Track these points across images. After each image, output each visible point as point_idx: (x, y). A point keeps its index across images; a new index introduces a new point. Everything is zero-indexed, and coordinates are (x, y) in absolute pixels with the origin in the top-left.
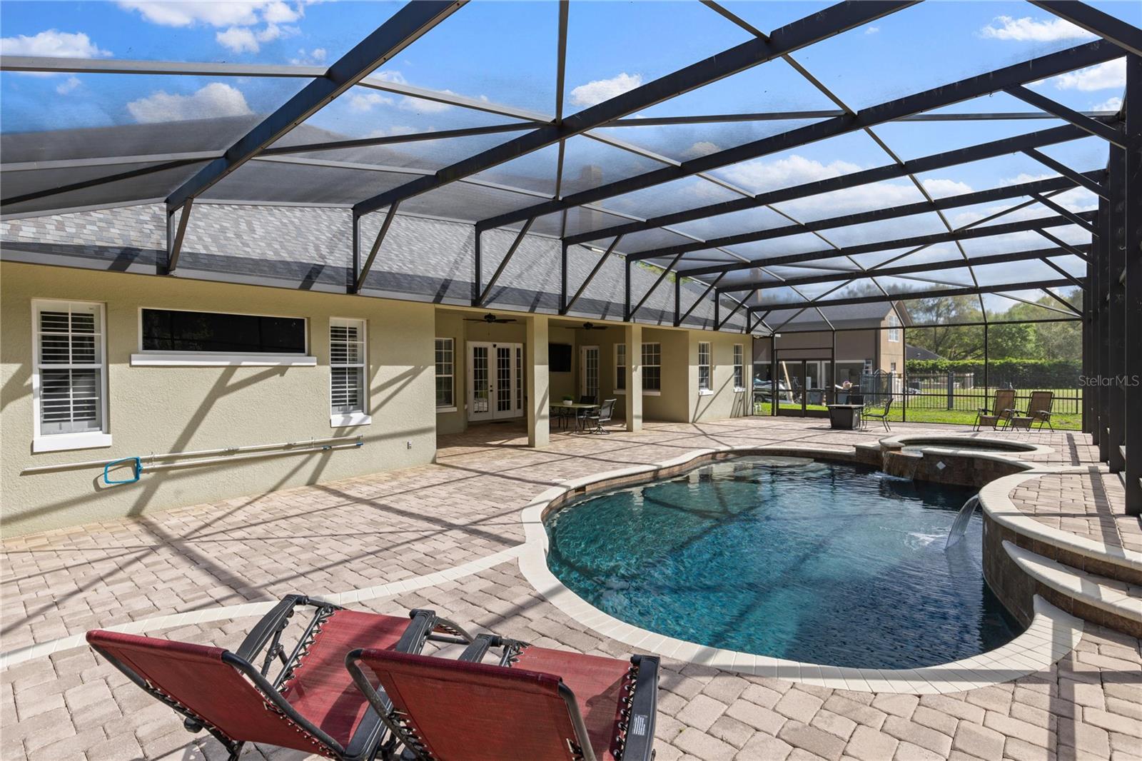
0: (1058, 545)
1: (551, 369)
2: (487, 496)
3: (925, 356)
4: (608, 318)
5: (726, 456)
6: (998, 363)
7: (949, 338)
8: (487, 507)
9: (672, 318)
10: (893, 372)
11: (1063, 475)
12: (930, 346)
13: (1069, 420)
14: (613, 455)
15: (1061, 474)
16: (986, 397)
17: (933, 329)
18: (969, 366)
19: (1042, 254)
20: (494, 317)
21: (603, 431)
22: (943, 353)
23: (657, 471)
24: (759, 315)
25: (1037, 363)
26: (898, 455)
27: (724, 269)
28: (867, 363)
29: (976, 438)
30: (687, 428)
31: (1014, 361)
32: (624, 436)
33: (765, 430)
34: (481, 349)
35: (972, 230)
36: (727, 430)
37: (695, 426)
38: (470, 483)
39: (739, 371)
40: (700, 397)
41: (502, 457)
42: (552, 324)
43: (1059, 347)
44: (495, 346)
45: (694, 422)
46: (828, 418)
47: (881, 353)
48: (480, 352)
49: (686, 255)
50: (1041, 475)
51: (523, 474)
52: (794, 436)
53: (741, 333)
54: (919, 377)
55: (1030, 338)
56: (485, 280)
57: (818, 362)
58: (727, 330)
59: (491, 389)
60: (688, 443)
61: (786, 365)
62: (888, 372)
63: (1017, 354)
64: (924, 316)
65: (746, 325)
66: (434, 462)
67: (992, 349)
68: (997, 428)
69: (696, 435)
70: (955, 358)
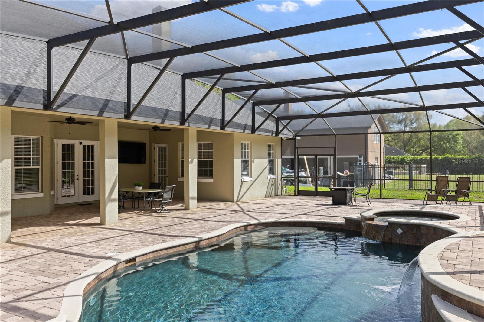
0: (468, 299)
1: (119, 162)
2: (43, 272)
3: (398, 153)
4: (167, 122)
5: (255, 227)
6: (441, 158)
7: (412, 141)
8: (38, 282)
9: (219, 124)
10: (376, 164)
11: (474, 238)
12: (400, 146)
13: (481, 196)
14: (167, 230)
15: (473, 237)
16: (431, 181)
17: (402, 134)
18: (424, 160)
19: (462, 85)
20: (74, 120)
21: (165, 210)
22: (408, 151)
23: (198, 242)
24: (285, 122)
25: (463, 158)
26: (372, 224)
27: (257, 88)
28: (360, 157)
29: (423, 210)
30: (232, 206)
31: (450, 156)
32: (180, 214)
33: (287, 206)
34: (68, 145)
35: (419, 66)
36: (260, 207)
37: (238, 205)
38: (33, 260)
39: (271, 163)
40: (242, 182)
41: (72, 235)
42: (120, 126)
43: (476, 148)
44: (81, 143)
45: (238, 201)
46: (330, 196)
47: (369, 151)
48: (68, 149)
49: (226, 76)
50: (460, 239)
51: (85, 249)
52: (306, 210)
53: (272, 135)
54: (394, 167)
55: (459, 141)
56: (55, 88)
57: (329, 157)
58: (262, 133)
59: (77, 177)
60: (228, 218)
61: (307, 159)
62: (373, 164)
63: (452, 152)
64: (397, 127)
65: (275, 130)
66: (9, 241)
67: (437, 148)
68: (438, 202)
69: (236, 212)
70: (416, 154)
